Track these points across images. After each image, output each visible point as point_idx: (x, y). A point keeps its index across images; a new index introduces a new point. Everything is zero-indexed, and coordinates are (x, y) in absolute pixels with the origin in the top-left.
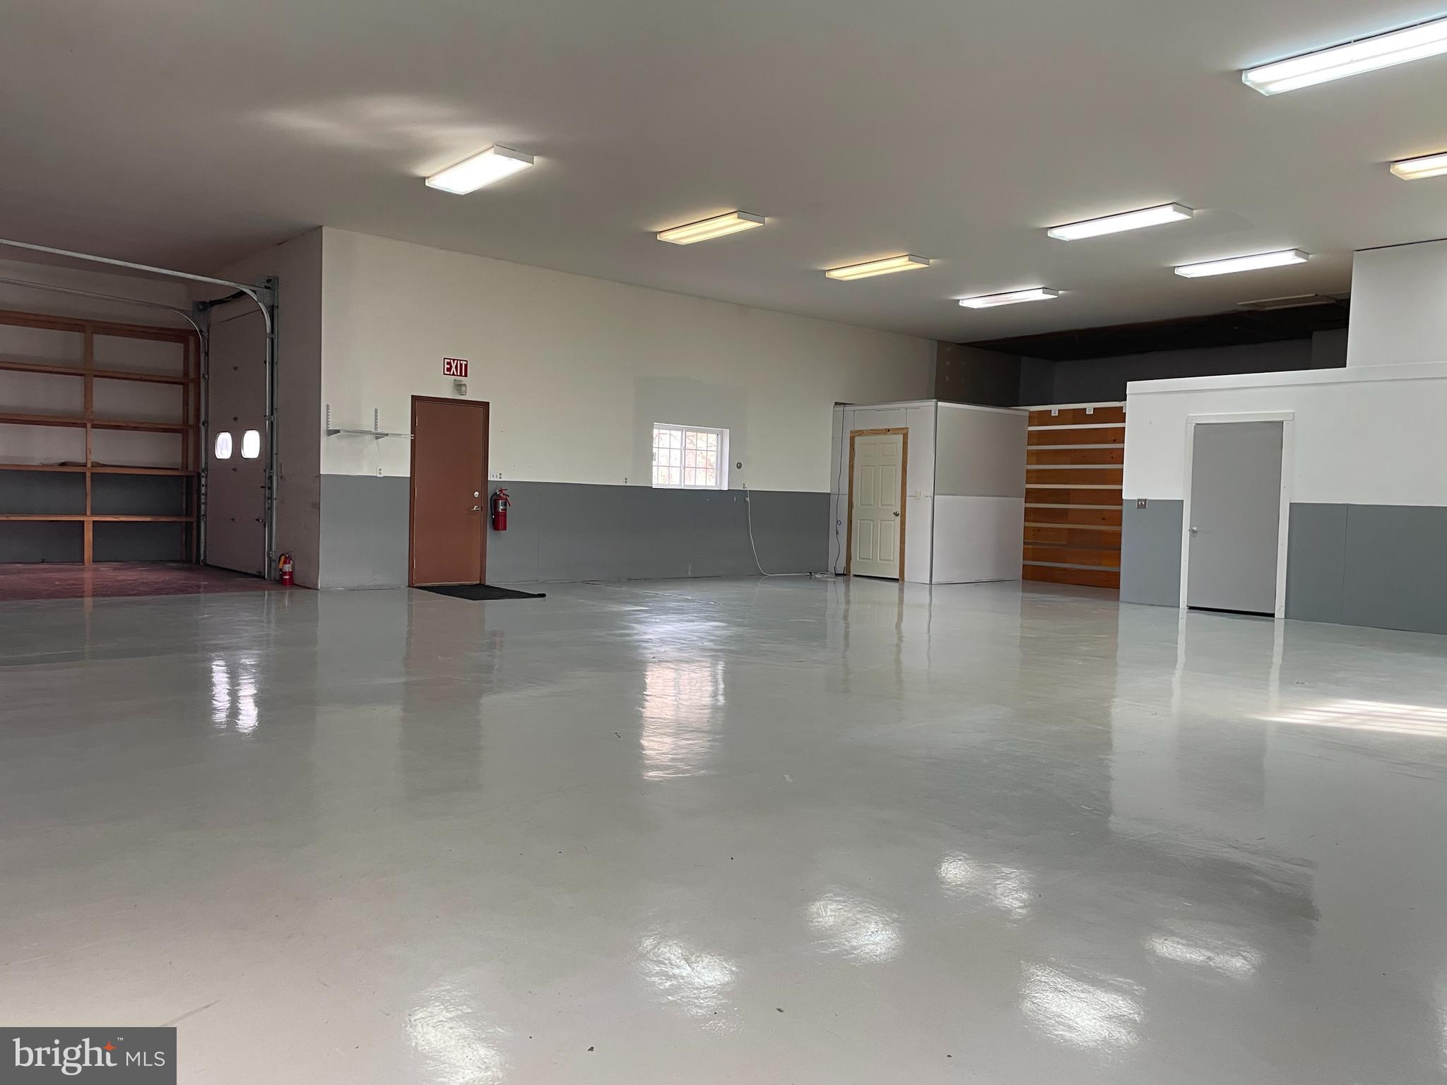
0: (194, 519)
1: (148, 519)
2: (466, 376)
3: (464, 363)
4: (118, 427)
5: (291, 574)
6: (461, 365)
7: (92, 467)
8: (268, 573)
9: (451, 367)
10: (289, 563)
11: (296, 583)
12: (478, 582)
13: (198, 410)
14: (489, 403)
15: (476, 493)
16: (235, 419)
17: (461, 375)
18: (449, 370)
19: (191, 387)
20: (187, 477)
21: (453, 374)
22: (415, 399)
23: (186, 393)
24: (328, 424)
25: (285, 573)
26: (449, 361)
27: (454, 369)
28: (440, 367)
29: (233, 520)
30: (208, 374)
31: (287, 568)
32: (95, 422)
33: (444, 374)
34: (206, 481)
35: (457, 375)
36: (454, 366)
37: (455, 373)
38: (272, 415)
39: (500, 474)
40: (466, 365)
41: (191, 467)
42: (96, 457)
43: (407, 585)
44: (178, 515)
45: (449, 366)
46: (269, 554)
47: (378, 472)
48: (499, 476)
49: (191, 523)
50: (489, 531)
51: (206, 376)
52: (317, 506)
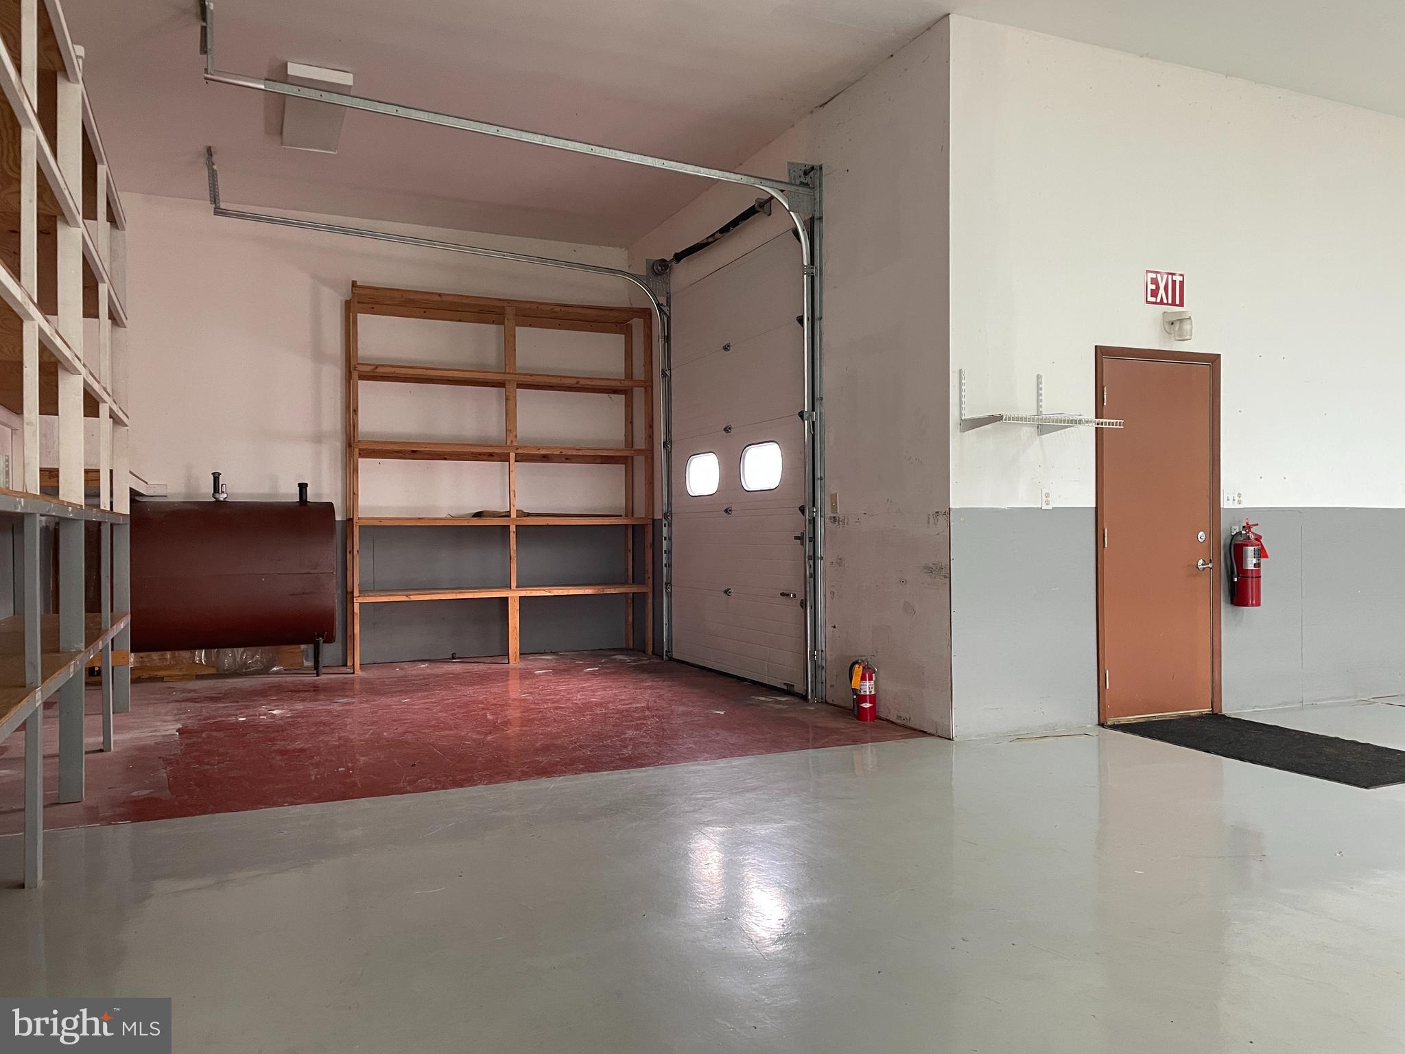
0: (647, 589)
1: (588, 591)
2: (1181, 304)
3: (1178, 279)
4: (545, 458)
5: (873, 698)
6: (1174, 282)
7: (517, 517)
8: (812, 691)
9: (1158, 288)
10: (871, 679)
11: (883, 715)
12: (1207, 710)
13: (650, 425)
14: (1220, 355)
15: (1201, 533)
16: (727, 430)
17: (1173, 304)
18: (1155, 293)
19: (639, 394)
20: (633, 526)
21: (1161, 303)
22: (1102, 353)
23: (629, 406)
24: (961, 408)
25: (862, 698)
26: (1154, 276)
27: (1162, 291)
28: (1138, 288)
29: (727, 592)
30: (670, 369)
31: (867, 688)
32: (519, 451)
33: (1147, 302)
34: (670, 532)
35: (1167, 304)
36: (1162, 285)
37: (1165, 301)
38: (813, 410)
39: (1239, 495)
40: (1182, 283)
41: (640, 511)
42: (524, 502)
43: (1097, 723)
44: (624, 583)
45: (1154, 287)
46: (812, 656)
47: (1044, 499)
48: (1237, 499)
49: (644, 594)
50: (1226, 610)
51: (668, 373)
52: (942, 572)
